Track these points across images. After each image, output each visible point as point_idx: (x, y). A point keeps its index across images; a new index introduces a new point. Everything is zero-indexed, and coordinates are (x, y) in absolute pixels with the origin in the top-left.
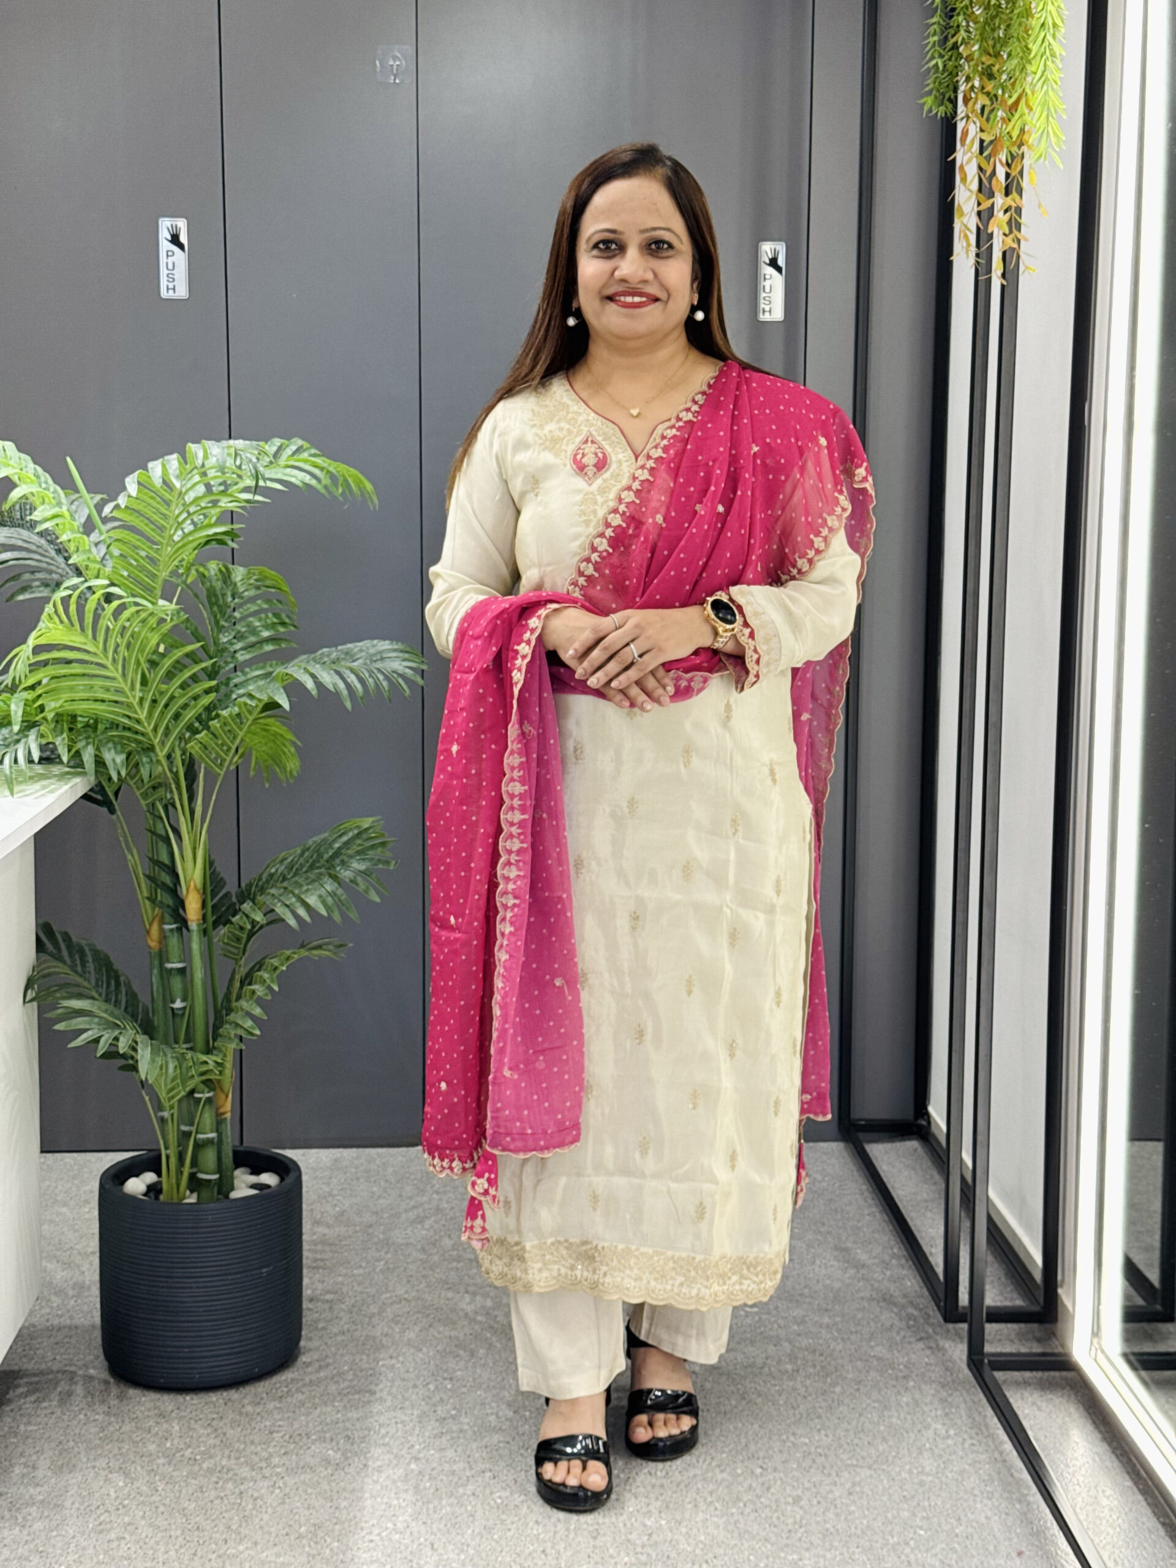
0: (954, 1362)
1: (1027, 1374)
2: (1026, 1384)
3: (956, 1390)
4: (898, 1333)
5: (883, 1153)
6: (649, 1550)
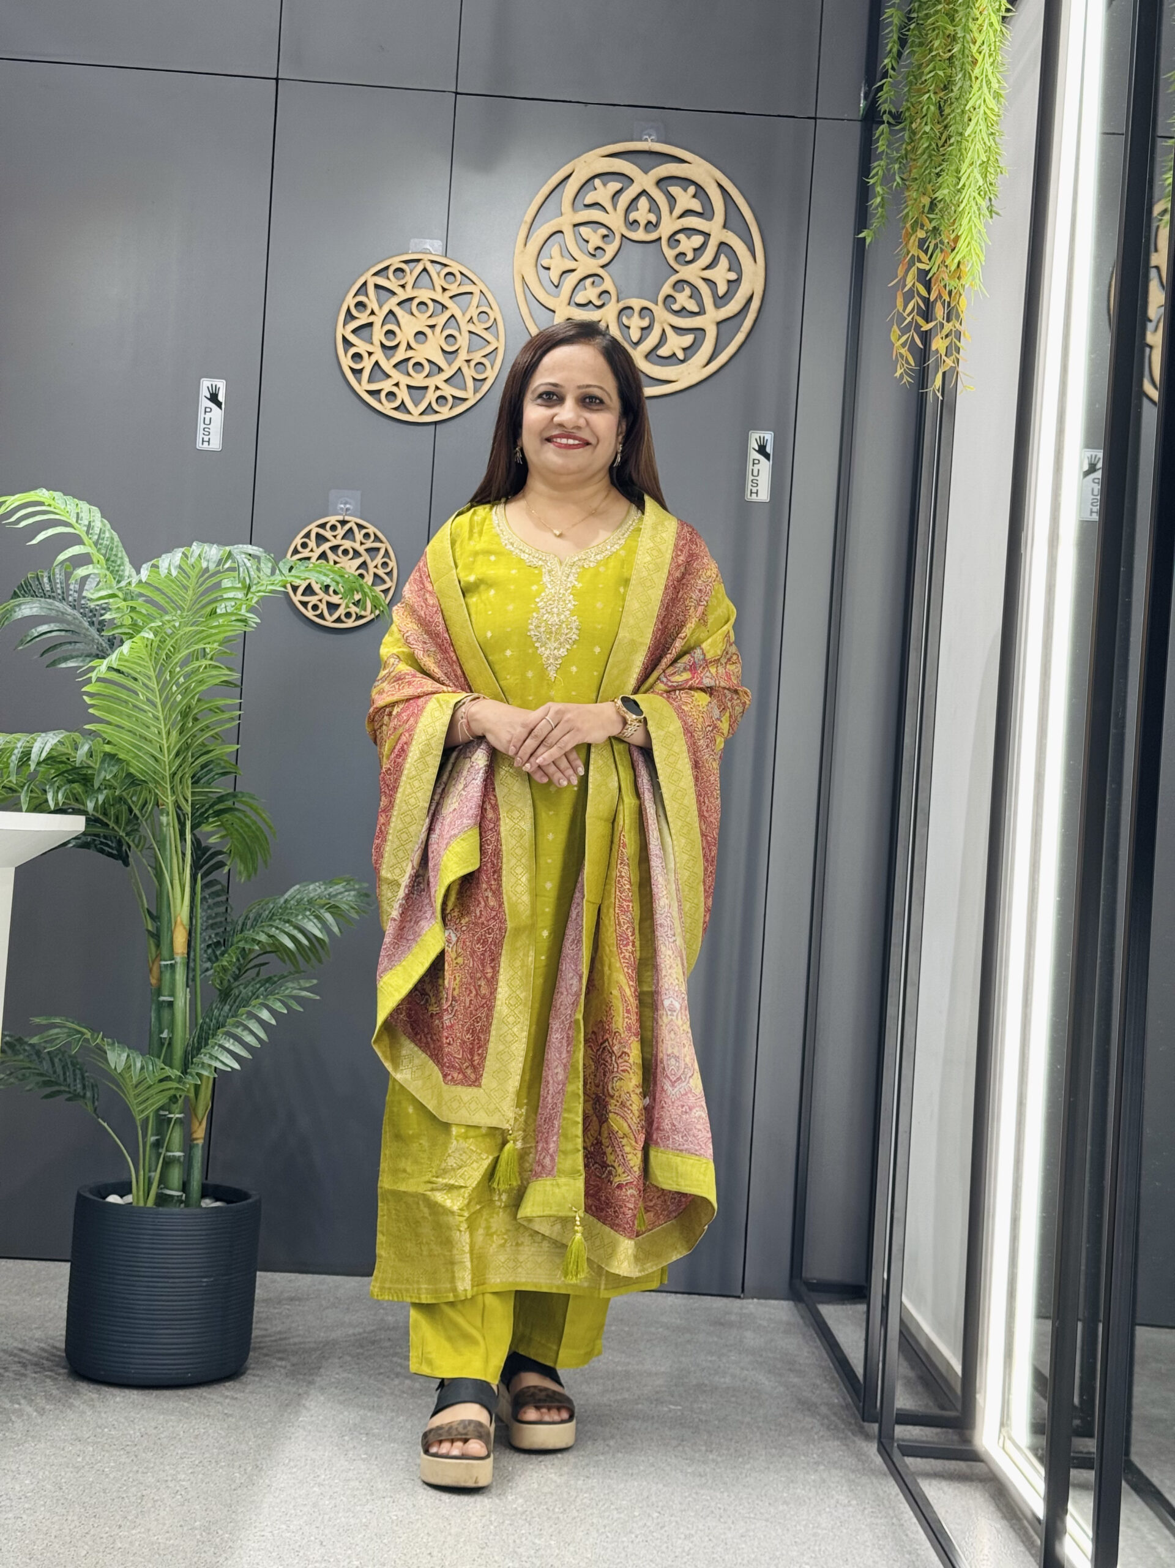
3: (865, 1475)
4: (817, 1433)
6: (534, 1560)
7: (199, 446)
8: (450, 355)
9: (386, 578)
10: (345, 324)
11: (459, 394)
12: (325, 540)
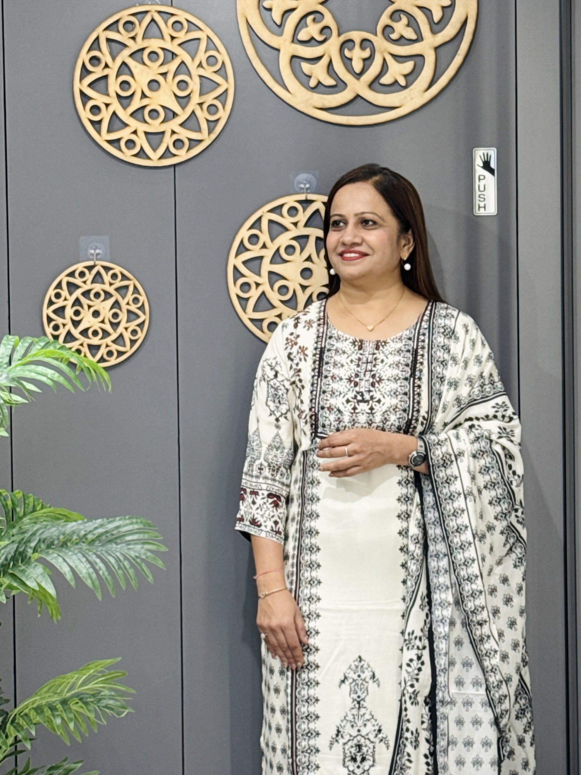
8: (184, 101)
9: (139, 312)
10: (81, 79)
11: (195, 136)
12: (78, 287)
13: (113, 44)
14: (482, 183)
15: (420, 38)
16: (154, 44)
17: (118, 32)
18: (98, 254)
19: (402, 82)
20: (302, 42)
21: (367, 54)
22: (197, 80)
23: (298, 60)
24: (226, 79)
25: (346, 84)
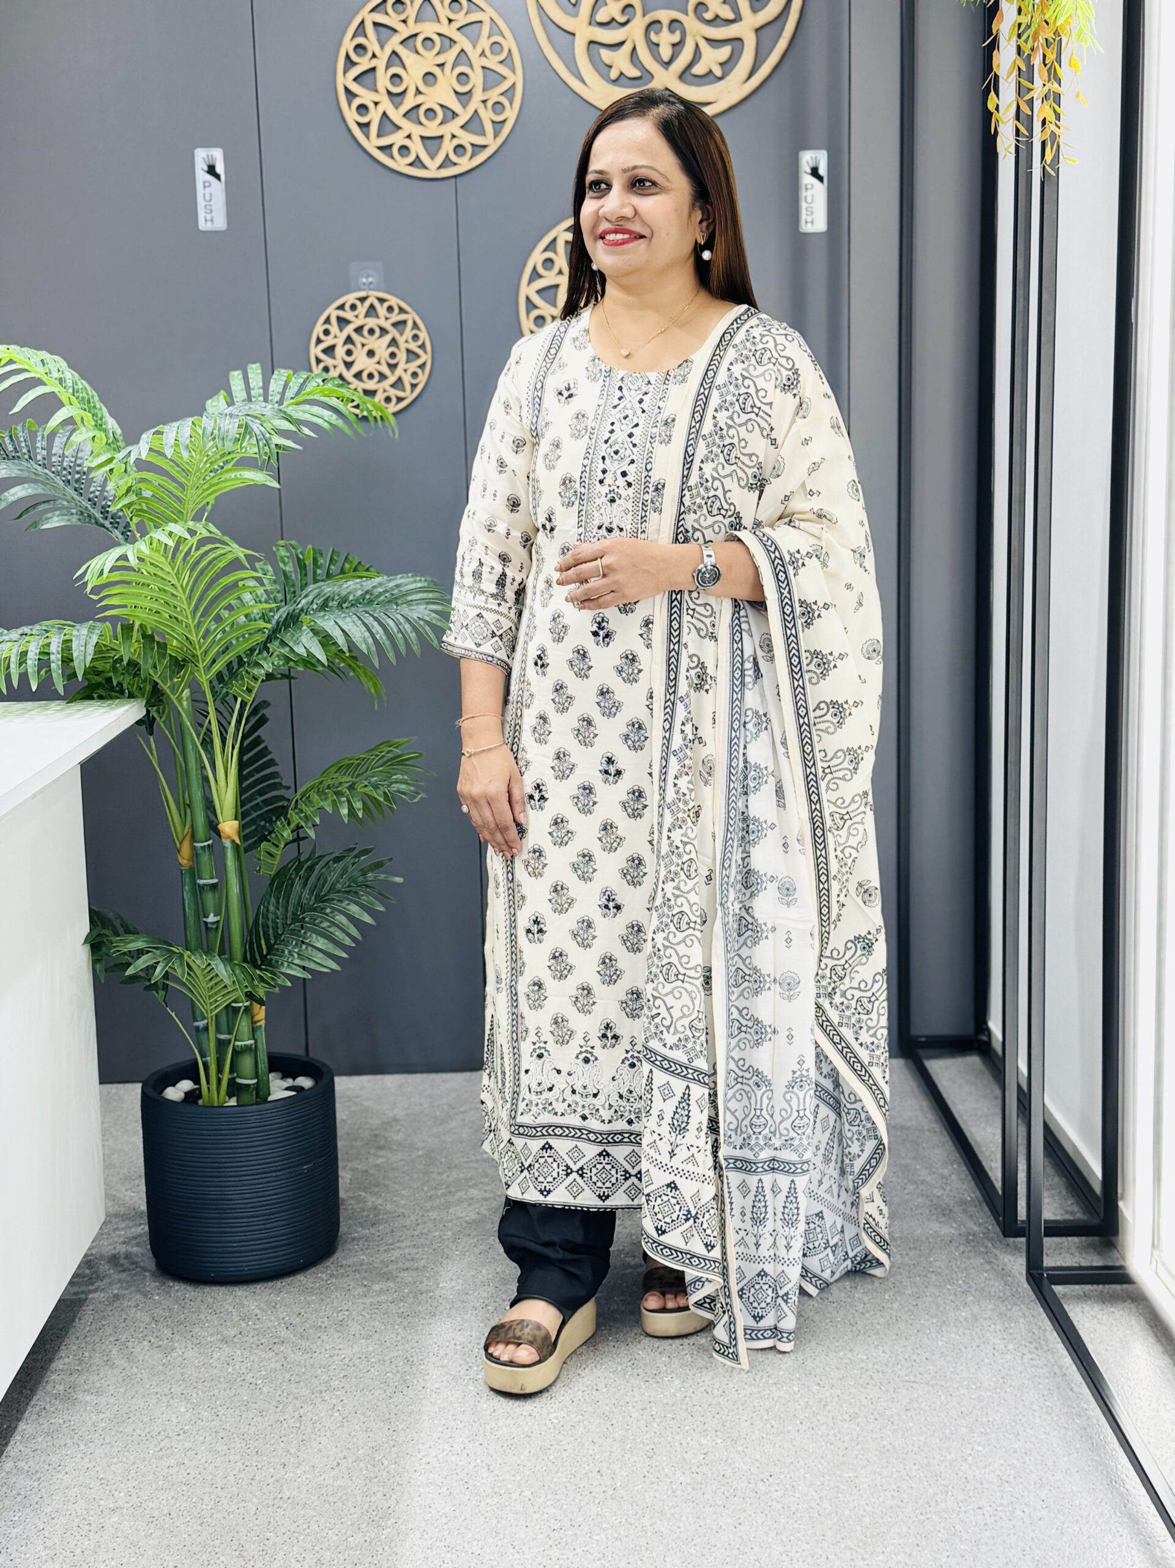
0: (1014, 1277)
1: (1088, 1288)
2: (1086, 1297)
3: (1016, 1305)
4: (957, 1248)
5: (944, 1070)
6: (705, 1469)
7: (202, 225)
8: (464, 97)
9: (419, 351)
10: (345, 72)
11: (478, 140)
12: (348, 322)
13: (382, 29)
14: (809, 194)
15: (738, 19)
16: (428, 29)
17: (387, 14)
18: (371, 283)
19: (718, 72)
20: (601, 24)
21: (676, 38)
22: (480, 72)
23: (596, 46)
24: (514, 71)
25: (652, 76)
